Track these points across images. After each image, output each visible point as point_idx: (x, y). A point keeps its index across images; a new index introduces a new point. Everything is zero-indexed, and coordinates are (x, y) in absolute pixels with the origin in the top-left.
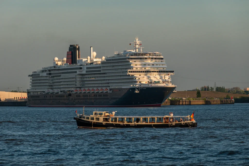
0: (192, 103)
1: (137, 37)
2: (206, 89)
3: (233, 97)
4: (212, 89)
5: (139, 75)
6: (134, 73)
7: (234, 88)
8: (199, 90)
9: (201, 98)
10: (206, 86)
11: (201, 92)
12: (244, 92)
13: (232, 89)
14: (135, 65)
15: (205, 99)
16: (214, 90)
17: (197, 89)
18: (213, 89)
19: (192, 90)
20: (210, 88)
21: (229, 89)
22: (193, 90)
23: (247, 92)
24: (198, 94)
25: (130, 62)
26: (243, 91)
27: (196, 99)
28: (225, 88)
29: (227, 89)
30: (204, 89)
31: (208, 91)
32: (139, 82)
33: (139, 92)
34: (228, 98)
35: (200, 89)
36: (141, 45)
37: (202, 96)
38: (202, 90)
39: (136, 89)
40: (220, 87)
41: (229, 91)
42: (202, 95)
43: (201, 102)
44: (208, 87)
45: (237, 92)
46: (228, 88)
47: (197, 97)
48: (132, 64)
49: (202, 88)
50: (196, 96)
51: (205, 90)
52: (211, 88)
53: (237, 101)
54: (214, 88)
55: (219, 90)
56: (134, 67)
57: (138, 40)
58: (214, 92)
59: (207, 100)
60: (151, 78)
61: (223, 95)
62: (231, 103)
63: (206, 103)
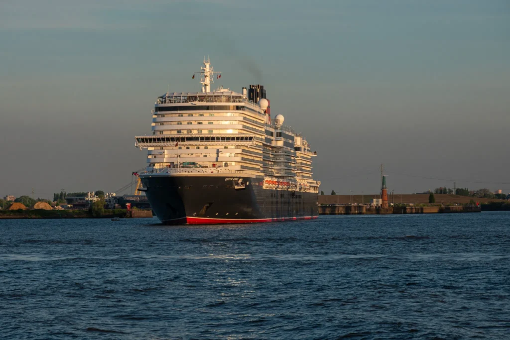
0: (424, 211)
1: (206, 59)
2: (442, 191)
3: (478, 202)
4: (450, 191)
7: (481, 190)
8: (432, 193)
9: (435, 204)
10: (443, 187)
11: (435, 196)
12: (495, 196)
13: (478, 191)
15: (440, 206)
16: (454, 193)
17: (429, 192)
18: (452, 191)
19: (422, 192)
20: (447, 191)
21: (474, 191)
22: (424, 193)
23: (498, 196)
24: (431, 198)
26: (493, 195)
27: (428, 206)
28: (469, 190)
29: (471, 192)
30: (439, 191)
31: (445, 195)
34: (472, 202)
35: (434, 192)
36: (220, 77)
37: (436, 201)
38: (437, 193)
40: (462, 189)
41: (474, 195)
42: (436, 199)
43: (436, 209)
44: (445, 189)
45: (485, 194)
46: (472, 190)
47: (429, 203)
49: (437, 190)
50: (428, 201)
51: (441, 193)
52: (449, 189)
53: (484, 208)
55: (460, 192)
57: (210, 66)
58: (453, 195)
59: (443, 206)
60: (181, 156)
61: (466, 200)
62: (476, 210)
63: (441, 211)
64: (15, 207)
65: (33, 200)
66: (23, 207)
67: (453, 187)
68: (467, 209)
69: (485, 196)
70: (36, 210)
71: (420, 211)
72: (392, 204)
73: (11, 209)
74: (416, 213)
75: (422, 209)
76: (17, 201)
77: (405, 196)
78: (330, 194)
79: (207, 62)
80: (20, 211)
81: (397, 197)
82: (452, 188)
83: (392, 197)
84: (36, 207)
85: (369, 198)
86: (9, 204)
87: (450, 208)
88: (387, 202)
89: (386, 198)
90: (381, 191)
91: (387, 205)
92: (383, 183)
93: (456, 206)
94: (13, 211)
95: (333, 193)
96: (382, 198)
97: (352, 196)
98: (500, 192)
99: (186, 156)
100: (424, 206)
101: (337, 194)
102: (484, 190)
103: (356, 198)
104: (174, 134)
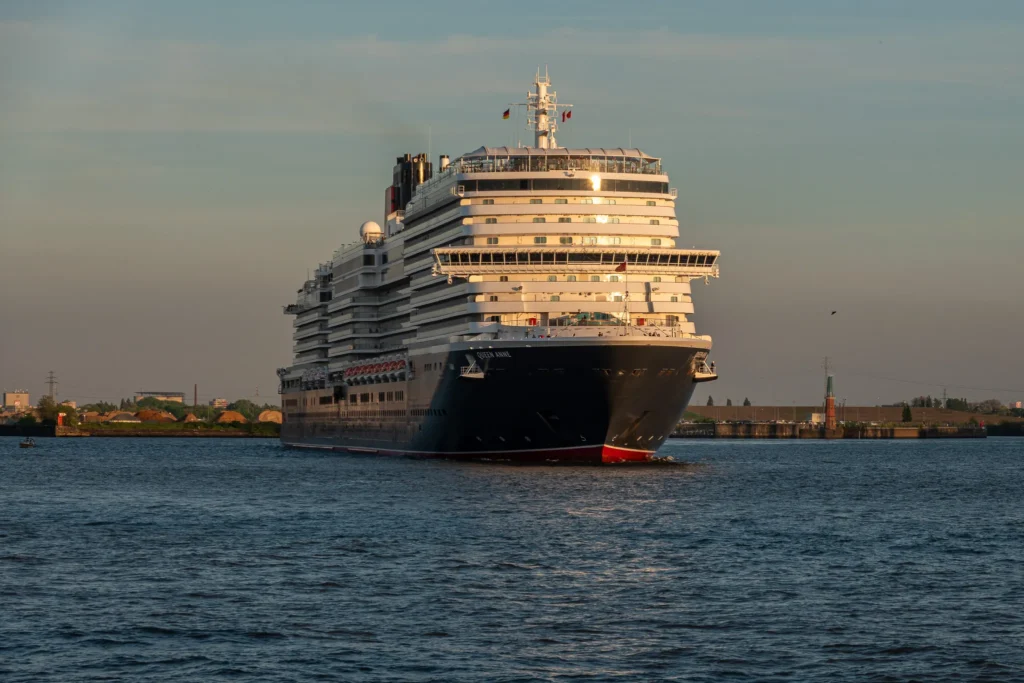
0: (896, 435)
1: (543, 74)
2: (924, 403)
3: (983, 421)
4: (938, 403)
5: (498, 278)
6: (469, 268)
7: (987, 402)
8: (908, 406)
9: (912, 423)
10: (925, 396)
11: (911, 409)
12: (1009, 412)
13: (982, 404)
14: (488, 221)
15: (921, 426)
16: (943, 406)
17: (903, 404)
18: (940, 403)
19: (892, 404)
20: (933, 402)
21: (976, 404)
22: (895, 406)
23: (1015, 411)
24: (906, 413)
25: (464, 202)
26: (1006, 410)
27: (901, 426)
28: (968, 402)
29: (970, 404)
30: (918, 403)
31: (928, 408)
32: (493, 319)
33: (481, 375)
34: (973, 420)
35: (910, 404)
36: (569, 115)
37: (914, 418)
38: (915, 405)
39: (468, 357)
40: (956, 400)
41: (976, 409)
42: (914, 415)
43: (914, 432)
44: (929, 400)
45: (994, 408)
46: (972, 402)
47: (904, 421)
48: (471, 216)
49: (915, 401)
50: (901, 419)
51: (922, 405)
52: (936, 400)
53: (993, 431)
54: (942, 401)
55: (953, 405)
56: (475, 232)
57: (549, 90)
58: (941, 410)
59: (925, 427)
60: (562, 297)
61: (963, 419)
62: (980, 435)
63: (923, 435)
64: (228, 417)
65: (257, 407)
66: (241, 418)
67: (942, 396)
68: (965, 433)
69: (995, 411)
70: (261, 423)
71: (888, 434)
72: (842, 422)
73: (221, 420)
74: (882, 438)
75: (892, 431)
76: (230, 407)
77: (863, 410)
78: (741, 404)
79: (543, 81)
80: (235, 424)
81: (850, 410)
82: (940, 397)
83: (842, 411)
84: (261, 418)
85: (805, 412)
86: (218, 413)
87: (937, 430)
88: (833, 419)
89: (832, 412)
90: (824, 401)
91: (835, 424)
92: (829, 387)
93: (946, 427)
94: (223, 424)
95: (747, 403)
96: (826, 412)
97: (777, 408)
98: (1019, 405)
99: (576, 297)
100: (895, 426)
101: (752, 405)
102: (993, 403)
103: (785, 411)
104: (527, 244)
